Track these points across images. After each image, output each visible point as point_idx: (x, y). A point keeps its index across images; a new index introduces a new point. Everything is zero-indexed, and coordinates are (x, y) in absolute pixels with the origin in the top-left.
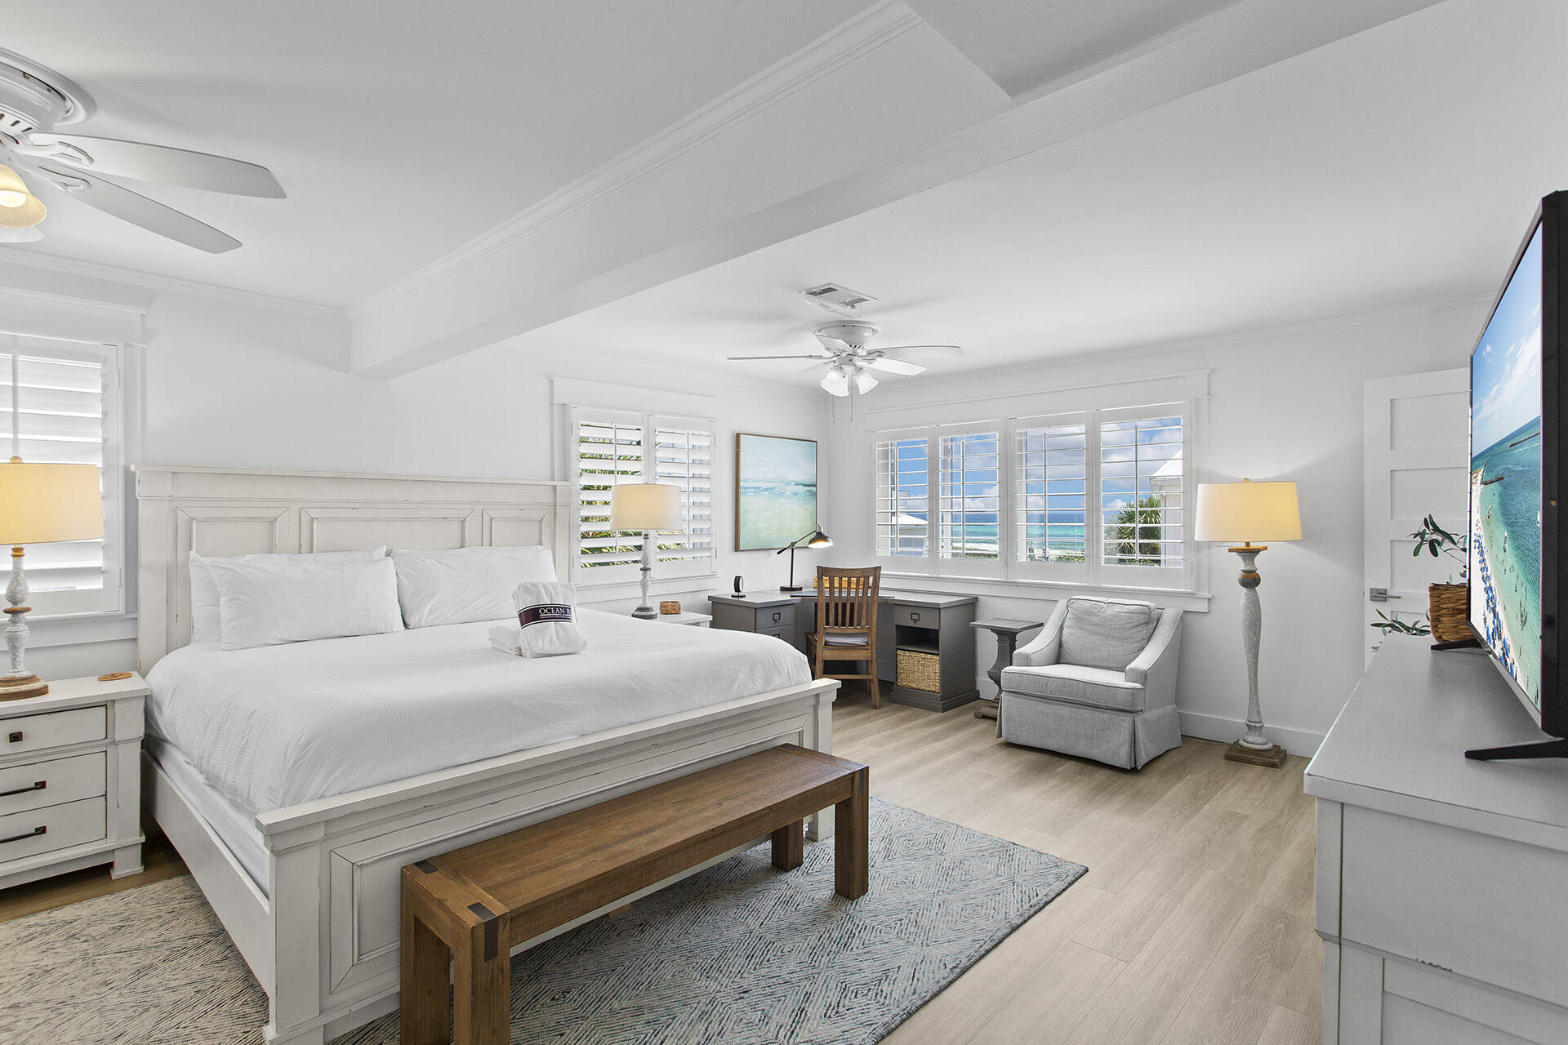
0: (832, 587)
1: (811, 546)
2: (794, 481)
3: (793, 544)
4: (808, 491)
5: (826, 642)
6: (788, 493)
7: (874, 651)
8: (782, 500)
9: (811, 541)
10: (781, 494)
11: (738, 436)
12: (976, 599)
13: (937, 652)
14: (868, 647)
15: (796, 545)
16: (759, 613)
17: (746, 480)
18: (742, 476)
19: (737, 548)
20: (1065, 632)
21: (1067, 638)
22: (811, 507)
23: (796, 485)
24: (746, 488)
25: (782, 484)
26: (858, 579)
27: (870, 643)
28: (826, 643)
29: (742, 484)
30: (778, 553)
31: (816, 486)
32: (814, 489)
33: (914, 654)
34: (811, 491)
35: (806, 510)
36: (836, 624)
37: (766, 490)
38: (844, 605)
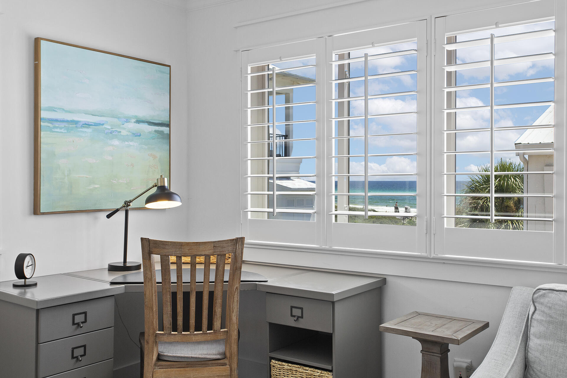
0: (165, 270)
1: (150, 205)
2: (136, 117)
3: (127, 204)
4: (156, 131)
5: (159, 355)
6: (124, 133)
7: (235, 366)
8: (116, 142)
9: (150, 199)
10: (112, 134)
11: (37, 42)
12: (384, 281)
13: (329, 368)
14: (226, 361)
15: (132, 205)
16: (43, 317)
17: (51, 109)
18: (44, 102)
19: (36, 210)
20: (534, 342)
21: (537, 354)
22: (161, 153)
23: (139, 121)
24: (51, 121)
25: (116, 120)
26: (207, 257)
27: (228, 355)
28: (160, 358)
29: (43, 114)
30: (109, 216)
31: (168, 125)
32: (165, 129)
33: (294, 367)
34: (161, 133)
35: (155, 157)
36: (175, 329)
37: (87, 125)
38: (187, 296)
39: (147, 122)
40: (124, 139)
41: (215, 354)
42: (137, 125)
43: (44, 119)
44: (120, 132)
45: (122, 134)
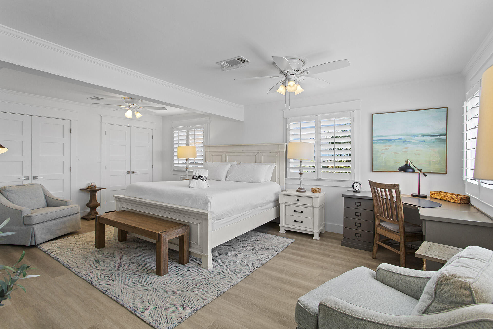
2: (422, 134)
3: (419, 170)
5: (380, 224)
7: (402, 237)
19: (372, 170)
31: (446, 135)
32: (444, 138)
34: (440, 140)
39: (429, 135)
40: (414, 144)
41: (395, 230)
42: (423, 137)
43: (374, 140)
44: (412, 141)
45: (413, 142)
